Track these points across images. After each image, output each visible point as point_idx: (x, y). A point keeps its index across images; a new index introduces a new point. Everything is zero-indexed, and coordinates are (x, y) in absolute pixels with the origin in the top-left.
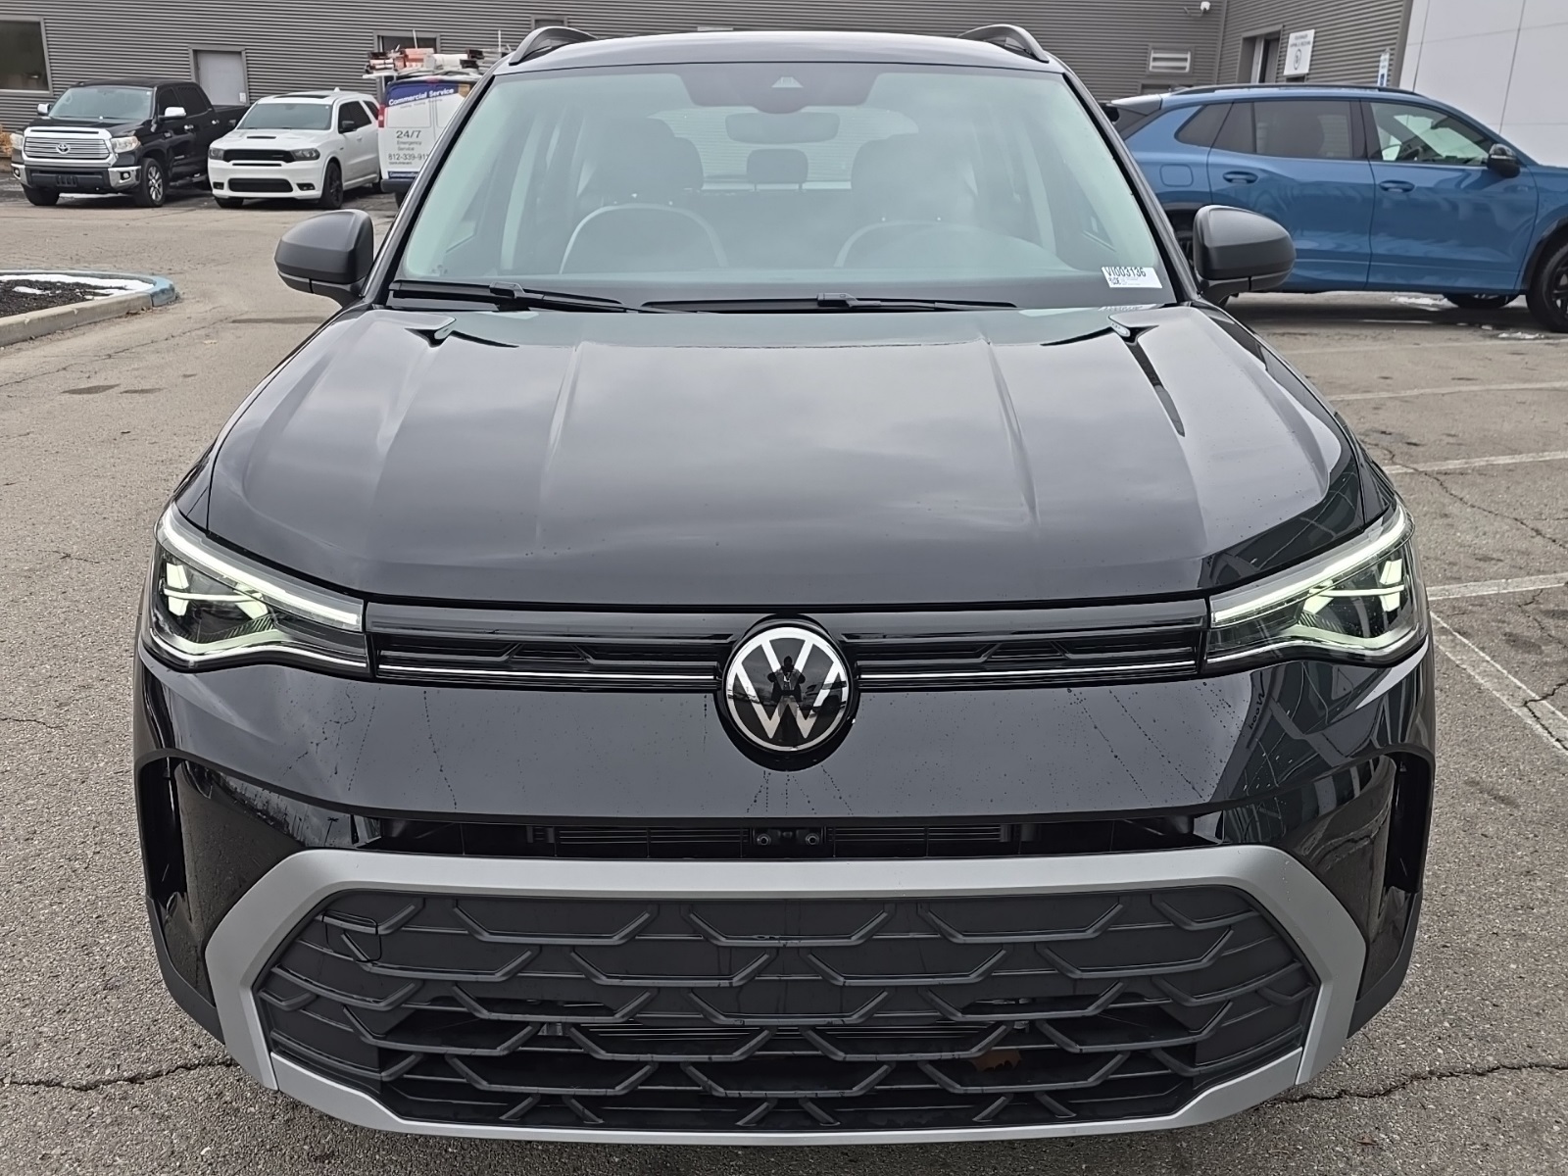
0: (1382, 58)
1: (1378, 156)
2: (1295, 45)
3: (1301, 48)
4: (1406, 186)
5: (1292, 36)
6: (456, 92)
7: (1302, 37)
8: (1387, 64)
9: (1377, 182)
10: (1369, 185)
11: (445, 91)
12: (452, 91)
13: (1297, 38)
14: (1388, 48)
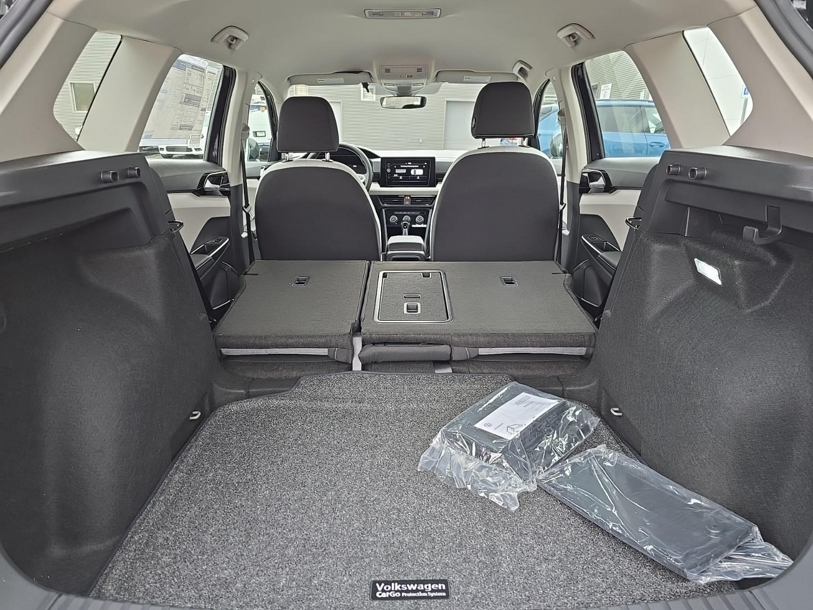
0: (641, 94)
1: (649, 132)
2: (604, 90)
3: (606, 91)
4: (661, 145)
5: (602, 86)
7: (606, 87)
8: (643, 96)
9: (648, 143)
10: (645, 144)
13: (604, 87)
14: (643, 90)
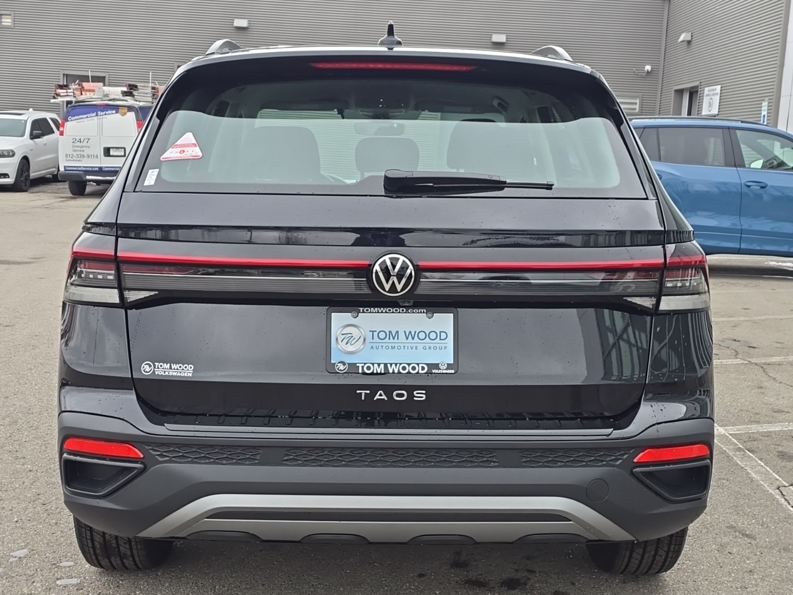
0: (763, 105)
1: (742, 165)
2: (708, 95)
3: (712, 97)
4: (762, 185)
5: (706, 89)
6: (117, 112)
7: (713, 90)
8: (767, 109)
9: (743, 182)
11: (109, 112)
12: (114, 112)
13: (709, 91)
14: (767, 99)
